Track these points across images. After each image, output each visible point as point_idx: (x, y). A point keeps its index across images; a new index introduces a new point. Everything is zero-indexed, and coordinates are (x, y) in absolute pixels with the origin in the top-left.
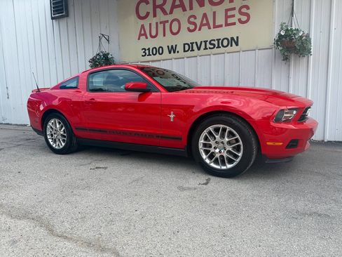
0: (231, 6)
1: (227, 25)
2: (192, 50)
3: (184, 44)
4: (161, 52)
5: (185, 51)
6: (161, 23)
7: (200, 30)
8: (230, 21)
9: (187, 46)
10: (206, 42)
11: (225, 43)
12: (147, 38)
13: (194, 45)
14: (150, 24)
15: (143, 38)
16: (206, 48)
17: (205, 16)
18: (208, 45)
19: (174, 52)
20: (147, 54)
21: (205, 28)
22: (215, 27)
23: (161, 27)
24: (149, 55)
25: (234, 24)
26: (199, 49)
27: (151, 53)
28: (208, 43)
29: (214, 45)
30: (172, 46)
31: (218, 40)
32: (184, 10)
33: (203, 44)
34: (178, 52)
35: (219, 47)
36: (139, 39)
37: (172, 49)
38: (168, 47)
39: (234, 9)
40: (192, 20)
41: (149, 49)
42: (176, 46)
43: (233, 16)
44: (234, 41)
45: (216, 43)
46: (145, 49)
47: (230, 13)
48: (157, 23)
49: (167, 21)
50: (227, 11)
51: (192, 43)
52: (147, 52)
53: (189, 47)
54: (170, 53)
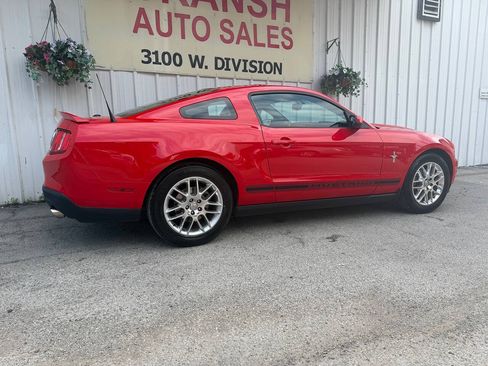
0: (274, 23)
1: (270, 46)
2: (228, 69)
3: (216, 59)
4: (178, 62)
5: (216, 68)
6: (177, 15)
7: (238, 43)
8: (274, 41)
9: (219, 62)
10: (245, 61)
11: (268, 68)
12: (151, 33)
13: (231, 62)
14: (157, 12)
15: (143, 31)
16: (245, 70)
17: (243, 25)
18: (248, 67)
19: (201, 67)
20: (154, 60)
21: (244, 42)
22: (257, 44)
23: (176, 22)
24: (157, 63)
25: (277, 47)
26: (236, 69)
27: (160, 61)
28: (248, 64)
29: (255, 68)
30: (197, 57)
31: (261, 63)
32: (215, 7)
33: (242, 63)
34: (206, 67)
35: (260, 72)
36: (135, 31)
37: (197, 62)
38: (190, 56)
39: (276, 28)
40: (226, 25)
41: (156, 53)
42: (203, 57)
43: (276, 37)
44: (277, 68)
45: (258, 65)
46: (147, 51)
47: (273, 32)
48: (169, 14)
49: (188, 17)
50: (270, 28)
51: (228, 60)
52: (153, 57)
53: (223, 64)
54: (193, 66)
